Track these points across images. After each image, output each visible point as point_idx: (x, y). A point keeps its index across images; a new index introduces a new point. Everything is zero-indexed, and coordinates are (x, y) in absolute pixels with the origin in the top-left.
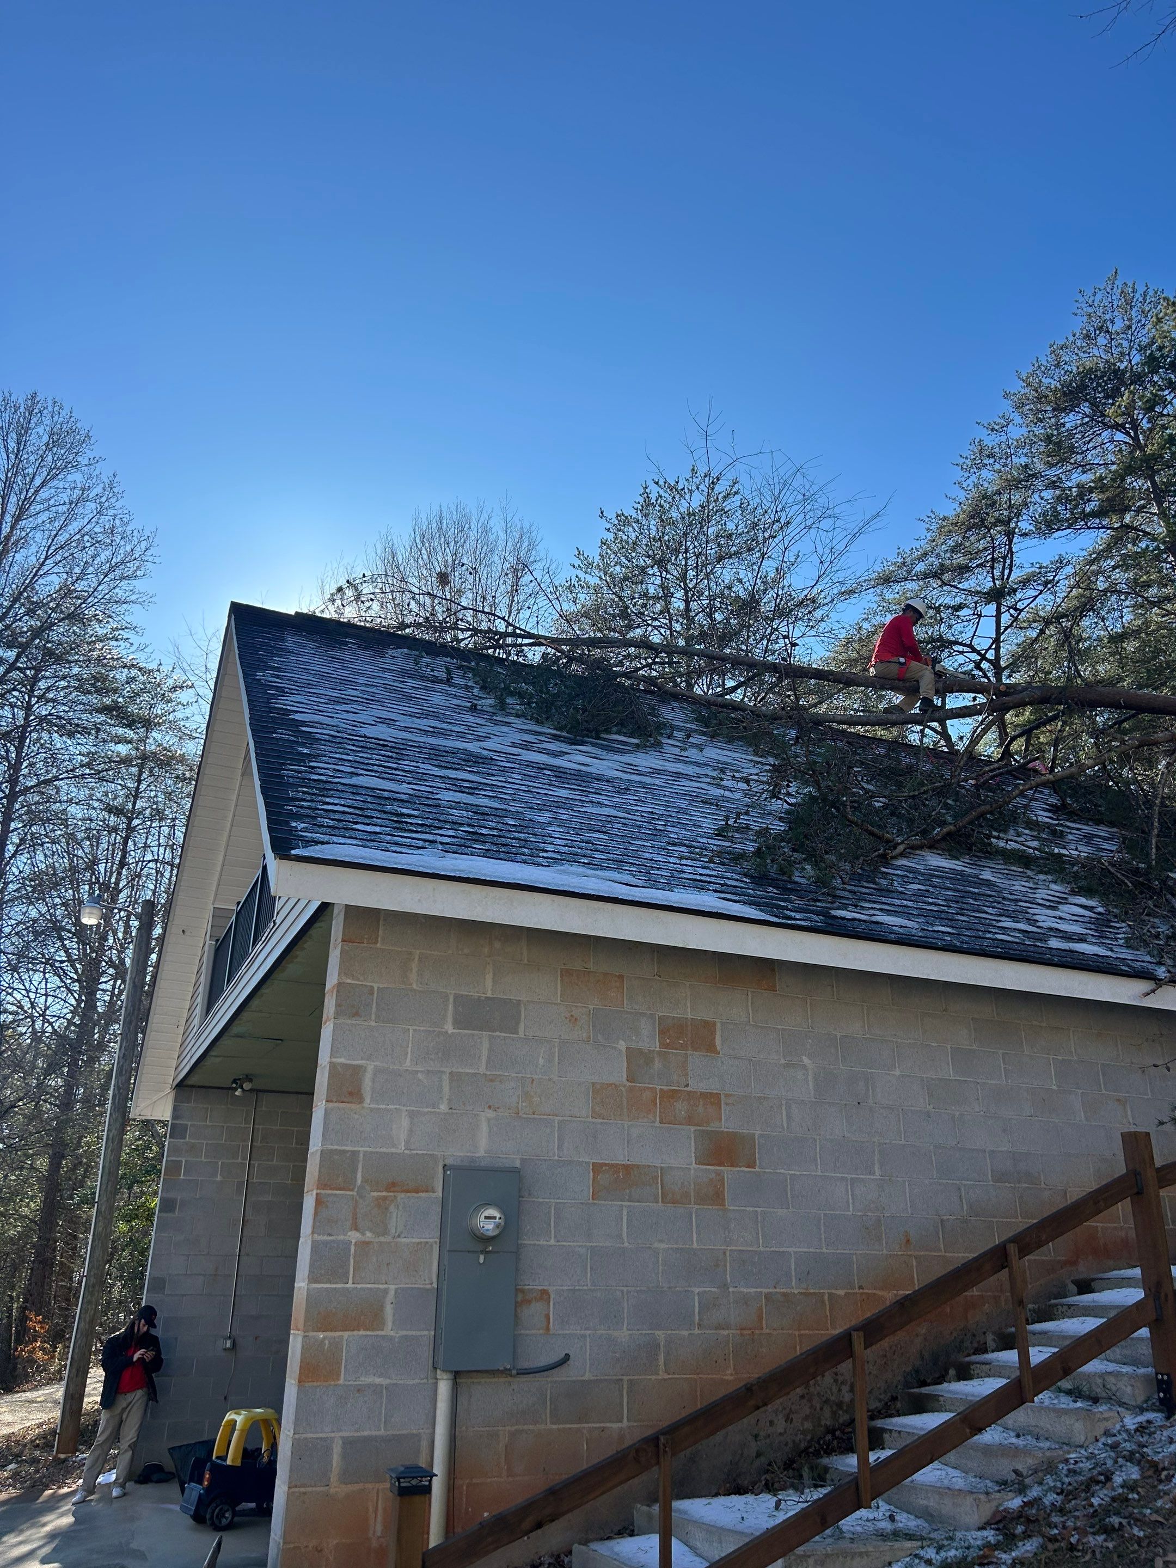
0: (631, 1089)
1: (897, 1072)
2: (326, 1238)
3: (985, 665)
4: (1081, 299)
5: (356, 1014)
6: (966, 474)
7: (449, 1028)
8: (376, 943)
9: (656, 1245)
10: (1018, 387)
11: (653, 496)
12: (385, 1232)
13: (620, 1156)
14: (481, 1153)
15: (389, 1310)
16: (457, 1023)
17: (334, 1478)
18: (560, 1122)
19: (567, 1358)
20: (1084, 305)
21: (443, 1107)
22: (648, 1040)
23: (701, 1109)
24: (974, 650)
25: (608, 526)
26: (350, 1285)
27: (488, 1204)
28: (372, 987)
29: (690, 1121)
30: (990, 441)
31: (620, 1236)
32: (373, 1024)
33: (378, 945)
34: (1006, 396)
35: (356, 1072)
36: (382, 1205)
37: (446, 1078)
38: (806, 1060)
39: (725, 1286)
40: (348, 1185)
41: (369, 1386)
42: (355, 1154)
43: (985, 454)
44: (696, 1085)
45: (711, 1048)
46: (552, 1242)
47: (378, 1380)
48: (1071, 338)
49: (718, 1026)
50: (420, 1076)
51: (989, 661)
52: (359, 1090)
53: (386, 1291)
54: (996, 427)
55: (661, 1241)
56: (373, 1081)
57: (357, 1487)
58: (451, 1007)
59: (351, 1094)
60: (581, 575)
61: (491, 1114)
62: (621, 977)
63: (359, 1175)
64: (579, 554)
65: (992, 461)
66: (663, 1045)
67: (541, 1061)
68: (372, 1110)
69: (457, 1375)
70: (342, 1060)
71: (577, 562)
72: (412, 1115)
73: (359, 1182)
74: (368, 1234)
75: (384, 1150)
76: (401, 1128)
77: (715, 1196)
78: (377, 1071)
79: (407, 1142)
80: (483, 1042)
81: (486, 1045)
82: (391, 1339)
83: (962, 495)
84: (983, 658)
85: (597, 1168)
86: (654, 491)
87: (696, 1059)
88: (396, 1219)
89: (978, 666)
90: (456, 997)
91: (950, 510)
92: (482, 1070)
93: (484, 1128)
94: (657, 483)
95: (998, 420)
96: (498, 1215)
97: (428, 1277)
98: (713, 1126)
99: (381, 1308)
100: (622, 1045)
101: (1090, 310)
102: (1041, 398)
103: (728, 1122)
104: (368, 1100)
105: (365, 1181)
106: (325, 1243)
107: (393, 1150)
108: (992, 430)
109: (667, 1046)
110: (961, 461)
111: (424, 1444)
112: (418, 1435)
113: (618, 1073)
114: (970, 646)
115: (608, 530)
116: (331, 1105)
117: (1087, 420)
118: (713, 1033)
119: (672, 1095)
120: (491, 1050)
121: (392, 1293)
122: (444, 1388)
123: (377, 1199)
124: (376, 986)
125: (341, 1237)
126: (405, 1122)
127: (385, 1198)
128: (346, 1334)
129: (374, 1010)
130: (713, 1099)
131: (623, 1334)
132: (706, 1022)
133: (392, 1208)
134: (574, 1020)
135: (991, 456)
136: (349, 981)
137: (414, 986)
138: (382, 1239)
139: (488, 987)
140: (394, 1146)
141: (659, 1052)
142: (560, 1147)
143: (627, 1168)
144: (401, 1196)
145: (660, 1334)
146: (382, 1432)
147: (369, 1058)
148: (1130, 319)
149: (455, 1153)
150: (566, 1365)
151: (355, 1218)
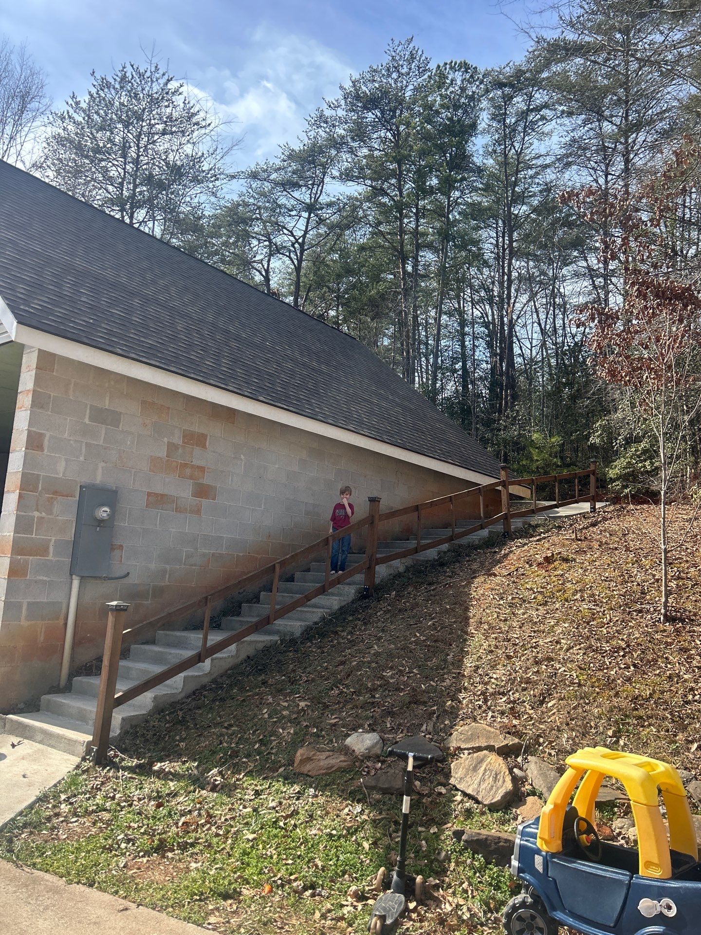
0: (168, 461)
1: (277, 466)
2: (23, 514)
3: (297, 245)
4: (391, 45)
5: (42, 407)
6: (310, 128)
7: (87, 421)
8: (53, 372)
9: (171, 529)
10: (348, 85)
11: (129, 75)
12: (51, 514)
13: (159, 489)
14: (98, 482)
15: (51, 549)
16: (91, 419)
17: (23, 618)
18: (135, 472)
19: (128, 573)
20: (392, 50)
21: (82, 459)
22: (177, 439)
23: (196, 473)
24: (293, 235)
25: (95, 83)
26: (33, 536)
27: (103, 505)
28: (50, 395)
29: (191, 478)
30: (328, 113)
31: (156, 525)
32: (50, 413)
33: (54, 373)
34: (341, 87)
35: (41, 436)
36: (50, 501)
37: (84, 444)
38: (242, 457)
39: (196, 549)
40: (35, 490)
41: (40, 580)
42: (38, 476)
43: (322, 119)
44: (196, 462)
45: (204, 446)
46: (126, 524)
47: (45, 578)
48: (380, 67)
49: (208, 437)
50: (72, 442)
51: (299, 244)
52: (42, 445)
53: (50, 540)
54: (332, 106)
55: (173, 528)
56: (49, 442)
57: (33, 622)
58: (88, 411)
59: (37, 446)
60: (71, 111)
61: (103, 464)
62: (168, 408)
63: (40, 486)
64: (73, 97)
65: (325, 125)
66: (183, 442)
67: (129, 443)
68: (47, 455)
69: (82, 578)
70: (34, 429)
71: (70, 102)
72: (67, 460)
73: (40, 489)
74: (43, 514)
75: (53, 475)
76: (61, 466)
77: (198, 511)
78: (51, 437)
79: (64, 473)
80: (103, 429)
81: (103, 432)
82: (51, 561)
83: (306, 141)
84: (297, 241)
85: (149, 494)
86: (129, 70)
87: (197, 451)
88: (57, 508)
89: (293, 245)
90: (91, 406)
91: (297, 146)
92: (101, 443)
93: (100, 471)
94: (132, 66)
95: (334, 102)
96: (108, 510)
97: (70, 535)
98: (201, 481)
99: (48, 548)
100: (166, 440)
101: (394, 54)
102: (357, 97)
103: (207, 480)
104: (46, 451)
105: (42, 489)
106: (23, 516)
107: (57, 476)
108: (330, 106)
109: (185, 443)
110: (310, 119)
111: (64, 606)
112: (61, 603)
113: (162, 453)
114: (291, 232)
115: (94, 86)
116: (27, 451)
117: (377, 120)
118: (206, 440)
119: (184, 466)
120: (105, 434)
121: (53, 541)
122: (76, 583)
123: (48, 498)
124: (52, 394)
125: (30, 514)
126: (63, 464)
127: (52, 498)
128: (31, 558)
129: (51, 406)
130: (202, 469)
131: (153, 566)
132: (203, 434)
133: (55, 502)
134: (145, 425)
135: (326, 122)
136: (39, 390)
137: (71, 398)
138: (49, 516)
139: (106, 404)
140: (57, 474)
141: (182, 446)
142: (134, 483)
143: (162, 495)
144: (59, 498)
145: (168, 567)
146: (45, 600)
147: (47, 430)
148: (410, 69)
149: (84, 479)
150: (127, 578)
151: (37, 505)
